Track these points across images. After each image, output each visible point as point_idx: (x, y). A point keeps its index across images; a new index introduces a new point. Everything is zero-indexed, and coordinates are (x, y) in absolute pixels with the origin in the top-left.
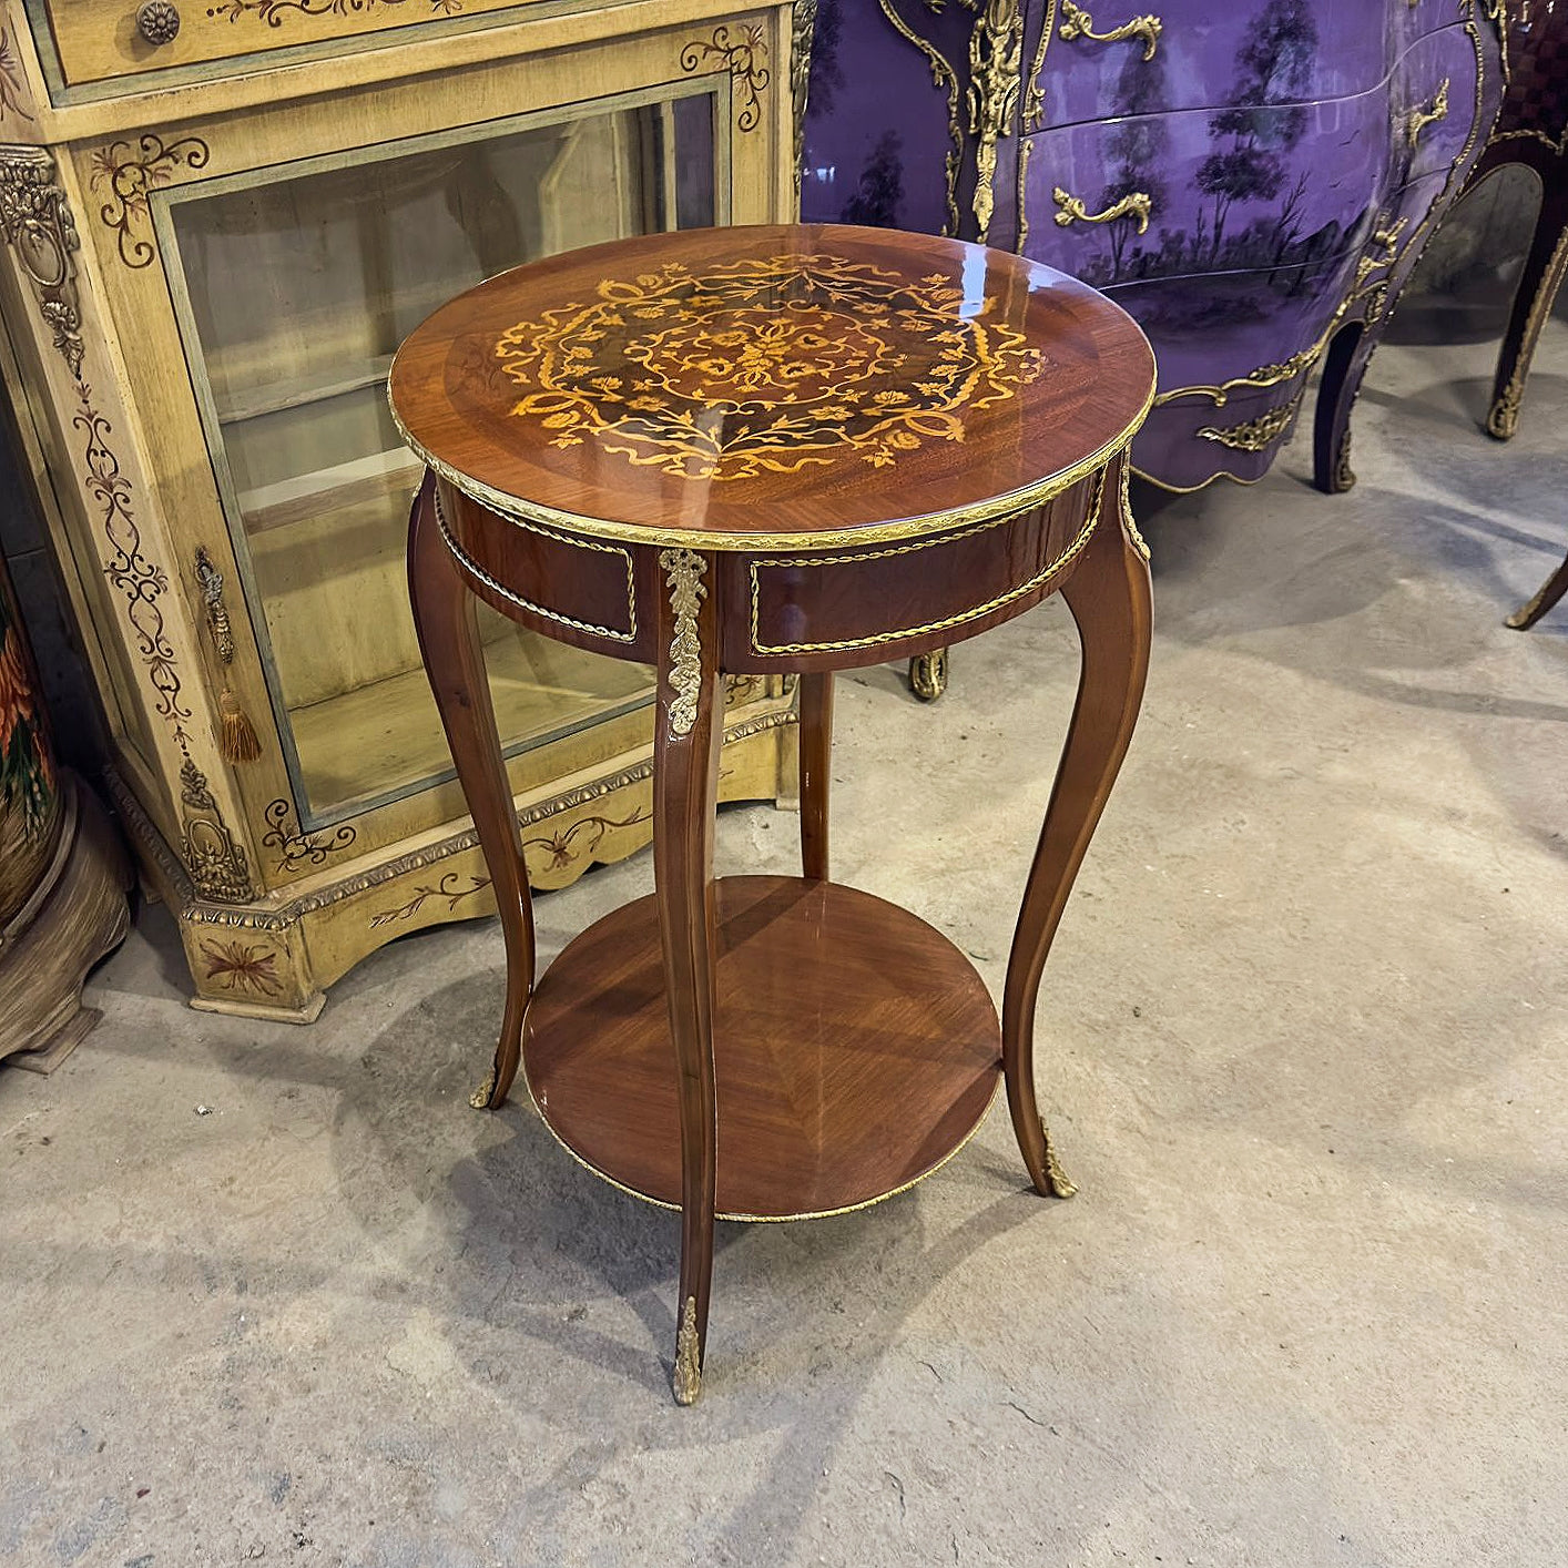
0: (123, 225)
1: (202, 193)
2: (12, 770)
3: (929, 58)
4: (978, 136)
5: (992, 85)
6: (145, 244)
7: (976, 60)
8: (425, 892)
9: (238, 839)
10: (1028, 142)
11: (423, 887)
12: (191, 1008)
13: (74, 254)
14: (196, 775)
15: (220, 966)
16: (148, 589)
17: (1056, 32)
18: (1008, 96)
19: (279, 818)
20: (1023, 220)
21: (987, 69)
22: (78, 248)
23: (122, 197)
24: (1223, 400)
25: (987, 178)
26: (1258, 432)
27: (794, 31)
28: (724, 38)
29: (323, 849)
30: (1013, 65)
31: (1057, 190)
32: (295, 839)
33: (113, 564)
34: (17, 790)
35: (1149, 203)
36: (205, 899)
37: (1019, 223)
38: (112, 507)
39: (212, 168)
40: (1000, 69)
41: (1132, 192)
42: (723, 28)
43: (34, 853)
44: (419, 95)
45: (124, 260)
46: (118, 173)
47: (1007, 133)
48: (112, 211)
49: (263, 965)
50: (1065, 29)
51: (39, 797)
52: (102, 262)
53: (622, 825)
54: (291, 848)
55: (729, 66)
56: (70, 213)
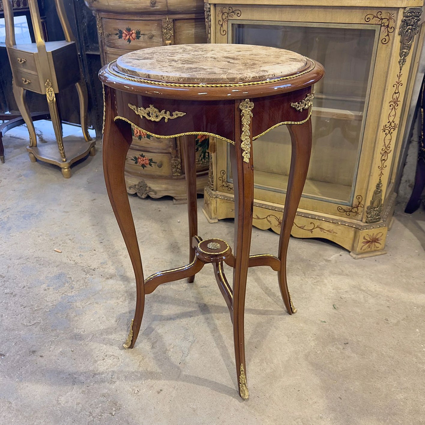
0: (222, 25)
1: (238, 22)
6: (225, 31)
15: (206, 202)
19: (223, 175)
22: (211, 27)
23: (223, 19)
27: (404, 17)
28: (380, 15)
29: (230, 188)
36: (208, 186)
39: (241, 18)
42: (380, 12)
44: (290, 12)
45: (220, 33)
46: (223, 14)
48: (220, 21)
51: (207, 156)
52: (216, 32)
53: (299, 227)
54: (224, 183)
55: (381, 23)
56: (211, 19)
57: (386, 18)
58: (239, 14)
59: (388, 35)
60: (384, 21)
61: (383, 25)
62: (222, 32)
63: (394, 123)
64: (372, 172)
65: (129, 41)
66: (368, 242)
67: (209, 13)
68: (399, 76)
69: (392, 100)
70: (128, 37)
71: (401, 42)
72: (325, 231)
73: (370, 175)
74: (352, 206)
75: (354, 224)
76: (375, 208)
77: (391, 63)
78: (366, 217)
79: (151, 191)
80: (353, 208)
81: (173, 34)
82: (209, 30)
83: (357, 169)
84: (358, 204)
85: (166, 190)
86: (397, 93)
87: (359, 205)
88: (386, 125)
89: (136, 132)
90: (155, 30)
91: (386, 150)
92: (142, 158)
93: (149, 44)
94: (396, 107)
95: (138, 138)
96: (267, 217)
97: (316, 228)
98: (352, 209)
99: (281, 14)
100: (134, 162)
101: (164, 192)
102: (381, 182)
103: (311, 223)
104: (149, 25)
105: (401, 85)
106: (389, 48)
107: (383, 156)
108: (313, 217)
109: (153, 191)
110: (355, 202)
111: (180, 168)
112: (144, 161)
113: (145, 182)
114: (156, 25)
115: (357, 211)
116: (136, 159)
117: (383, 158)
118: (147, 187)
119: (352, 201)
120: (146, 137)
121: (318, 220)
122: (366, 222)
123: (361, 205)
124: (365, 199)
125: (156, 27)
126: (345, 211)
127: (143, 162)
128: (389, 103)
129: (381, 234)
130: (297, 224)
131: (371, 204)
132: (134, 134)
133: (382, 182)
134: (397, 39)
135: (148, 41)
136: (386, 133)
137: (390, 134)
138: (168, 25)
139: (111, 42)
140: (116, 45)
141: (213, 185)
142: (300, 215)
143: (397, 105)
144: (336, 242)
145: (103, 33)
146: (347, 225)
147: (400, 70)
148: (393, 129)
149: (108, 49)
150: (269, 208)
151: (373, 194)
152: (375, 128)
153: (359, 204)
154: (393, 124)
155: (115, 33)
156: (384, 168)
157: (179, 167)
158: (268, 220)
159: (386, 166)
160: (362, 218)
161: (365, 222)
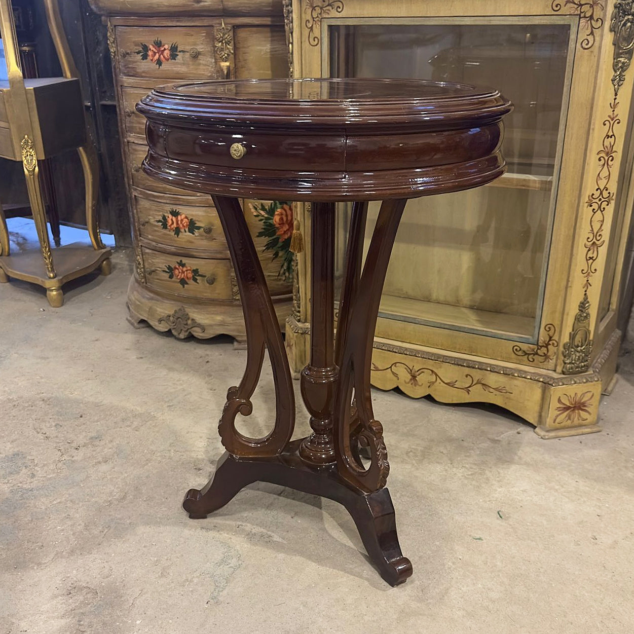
0: (311, 28)
1: (339, 23)
2: (282, 248)
6: (317, 37)
22: (293, 31)
23: (313, 18)
39: (344, 14)
43: (279, 283)
45: (310, 42)
46: (314, 9)
48: (309, 22)
52: (303, 40)
53: (446, 384)
55: (579, 13)
56: (292, 18)
57: (588, 4)
58: (340, 8)
59: (592, 33)
60: (584, 8)
61: (582, 15)
62: (311, 40)
63: (608, 192)
64: (570, 280)
65: (159, 62)
66: (567, 408)
67: (290, 7)
68: (614, 106)
69: (603, 149)
70: (157, 56)
71: (614, 44)
72: (491, 390)
73: (566, 288)
74: (537, 344)
75: (541, 375)
76: (578, 346)
77: (598, 82)
78: (563, 364)
79: (195, 327)
80: (539, 347)
81: (232, 52)
82: (291, 38)
83: (545, 276)
84: (548, 340)
85: (222, 324)
86: (611, 137)
87: (551, 342)
88: (593, 194)
89: (170, 222)
90: (202, 44)
91: (594, 240)
92: (181, 267)
93: (192, 67)
94: (610, 163)
95: (173, 233)
97: (475, 384)
98: (538, 349)
100: (167, 275)
101: (217, 327)
102: (587, 298)
103: (467, 376)
104: (192, 35)
105: (618, 123)
106: (595, 56)
107: (589, 250)
108: (471, 365)
109: (199, 325)
110: (543, 337)
112: (184, 272)
113: (186, 309)
114: (204, 34)
115: (546, 352)
116: (171, 270)
117: (590, 255)
118: (189, 319)
119: (537, 336)
120: (187, 230)
121: (478, 370)
122: (563, 373)
123: (554, 342)
124: (561, 331)
125: (204, 38)
126: (526, 354)
127: (183, 275)
128: (598, 154)
129: (589, 395)
130: (442, 379)
131: (570, 339)
132: (168, 226)
133: (588, 300)
134: (608, 38)
135: (191, 63)
136: (594, 209)
137: (602, 211)
138: (224, 35)
139: (130, 66)
140: (138, 71)
141: (299, 312)
142: (448, 361)
143: (611, 158)
144: (512, 410)
145: (116, 52)
146: (529, 377)
147: (614, 94)
148: (606, 203)
149: (125, 78)
150: (395, 350)
151: (573, 320)
152: (575, 200)
153: (550, 340)
154: (605, 194)
155: (137, 51)
156: (591, 274)
158: (392, 372)
159: (595, 270)
160: (556, 366)
161: (560, 371)
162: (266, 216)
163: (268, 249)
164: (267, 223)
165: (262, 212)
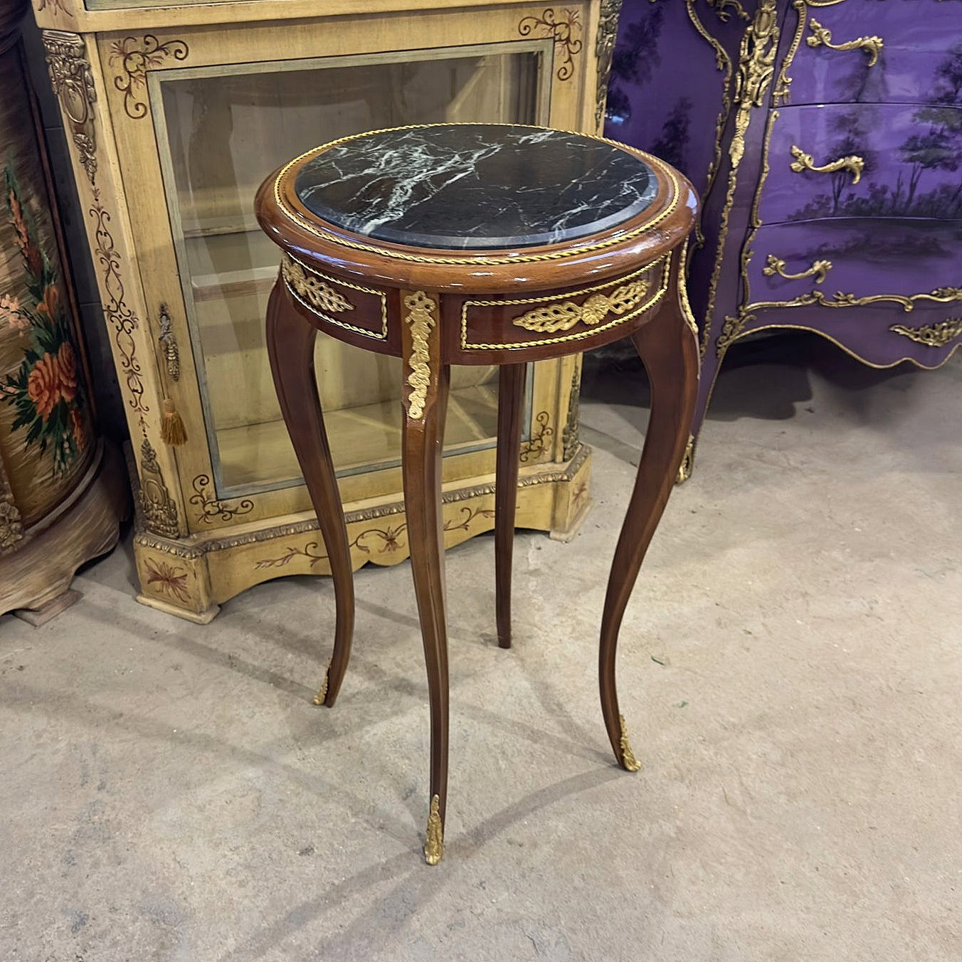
0: (128, 90)
1: (182, 76)
2: (48, 430)
3: (715, 50)
4: (740, 103)
5: (751, 70)
6: (141, 104)
7: (744, 53)
8: (294, 552)
9: (173, 496)
10: (775, 113)
11: (293, 548)
12: (137, 601)
13: (93, 104)
14: (150, 450)
15: (155, 577)
16: (128, 325)
17: (804, 41)
18: (764, 79)
19: (202, 487)
20: (766, 165)
21: (750, 60)
22: (96, 101)
23: (129, 72)
24: (910, 307)
25: (741, 133)
26: (937, 333)
27: (601, 16)
28: (551, 16)
29: (231, 512)
30: (769, 59)
31: (794, 147)
32: (212, 503)
33: (109, 307)
34: (51, 444)
35: (862, 164)
36: (152, 531)
37: (762, 167)
38: (109, 269)
39: (189, 62)
40: (758, 59)
41: (850, 155)
42: (550, 9)
43: (57, 485)
44: (334, 30)
45: (128, 113)
46: (127, 57)
47: (760, 104)
48: (121, 80)
49: (180, 581)
50: (811, 39)
51: (68, 451)
52: (113, 111)
54: (208, 508)
55: (553, 35)
56: (92, 78)
57: (564, 23)
58: (181, 52)
59: (570, 59)
60: (559, 29)
61: (557, 38)
62: (131, 109)
66: (577, 497)
71: (598, 72)
74: (530, 440)
75: (546, 474)
78: (563, 450)
80: (532, 442)
82: (90, 112)
84: (541, 430)
87: (545, 432)
96: (356, 542)
97: (474, 515)
98: (530, 444)
99: (308, 39)
102: (577, 370)
103: (462, 511)
106: (575, 87)
110: (535, 430)
111: (19, 517)
115: (540, 445)
119: (528, 430)
121: (476, 498)
122: (564, 460)
123: (549, 430)
124: (556, 417)
131: (568, 422)
134: (592, 65)
141: (176, 524)
144: (520, 526)
146: (536, 482)
153: (544, 430)
157: (15, 515)
158: (359, 546)
160: (554, 455)
161: (562, 460)
162: (18, 392)
163: (30, 442)
164: (20, 402)
165: (11, 389)
